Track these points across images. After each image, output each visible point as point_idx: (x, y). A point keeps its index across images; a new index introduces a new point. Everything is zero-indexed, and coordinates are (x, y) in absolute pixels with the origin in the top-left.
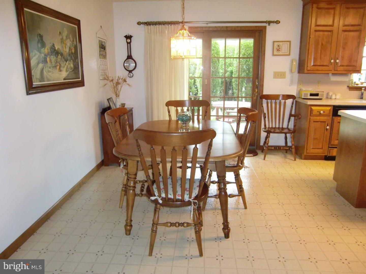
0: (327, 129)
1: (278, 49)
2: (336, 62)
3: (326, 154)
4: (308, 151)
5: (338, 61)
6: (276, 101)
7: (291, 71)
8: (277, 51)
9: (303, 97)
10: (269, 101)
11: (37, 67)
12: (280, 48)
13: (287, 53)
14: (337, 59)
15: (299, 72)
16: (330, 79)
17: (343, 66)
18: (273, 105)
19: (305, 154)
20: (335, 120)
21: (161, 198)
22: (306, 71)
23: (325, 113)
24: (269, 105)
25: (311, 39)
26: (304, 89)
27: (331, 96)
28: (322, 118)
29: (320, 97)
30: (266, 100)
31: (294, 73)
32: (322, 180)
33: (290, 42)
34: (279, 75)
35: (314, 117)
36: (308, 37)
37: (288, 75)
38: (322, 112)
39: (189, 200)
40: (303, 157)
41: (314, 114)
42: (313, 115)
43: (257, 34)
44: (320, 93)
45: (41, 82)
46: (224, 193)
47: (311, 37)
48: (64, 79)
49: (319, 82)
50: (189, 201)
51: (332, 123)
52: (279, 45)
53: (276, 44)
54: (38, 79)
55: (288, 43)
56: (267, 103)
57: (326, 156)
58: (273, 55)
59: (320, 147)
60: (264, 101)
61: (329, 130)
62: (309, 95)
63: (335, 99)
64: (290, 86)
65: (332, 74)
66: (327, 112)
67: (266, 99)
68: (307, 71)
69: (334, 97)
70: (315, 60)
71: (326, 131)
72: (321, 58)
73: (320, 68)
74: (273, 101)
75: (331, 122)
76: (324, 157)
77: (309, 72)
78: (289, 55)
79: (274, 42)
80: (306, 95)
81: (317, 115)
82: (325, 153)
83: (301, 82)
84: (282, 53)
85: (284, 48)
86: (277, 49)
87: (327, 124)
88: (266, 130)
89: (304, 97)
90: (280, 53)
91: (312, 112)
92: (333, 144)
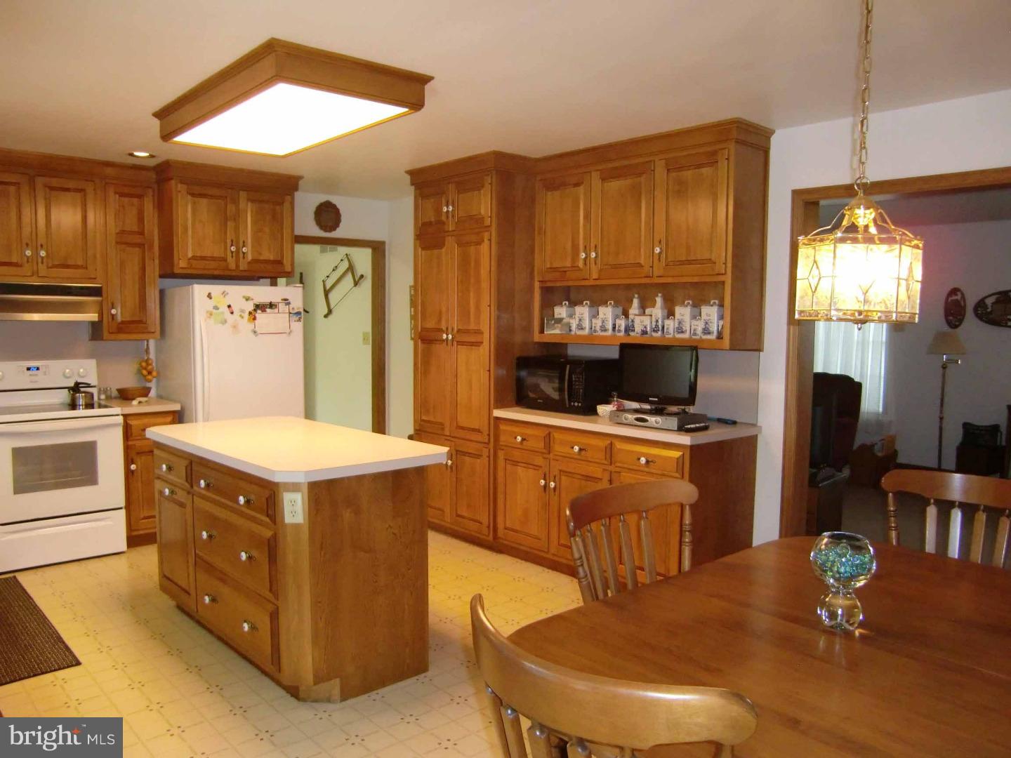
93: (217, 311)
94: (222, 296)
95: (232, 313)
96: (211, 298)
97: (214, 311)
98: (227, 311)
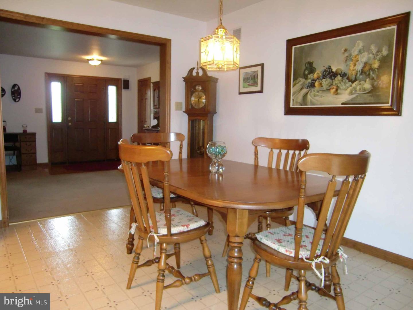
11: (299, 93)
45: (302, 105)
48: (342, 104)
54: (299, 103)
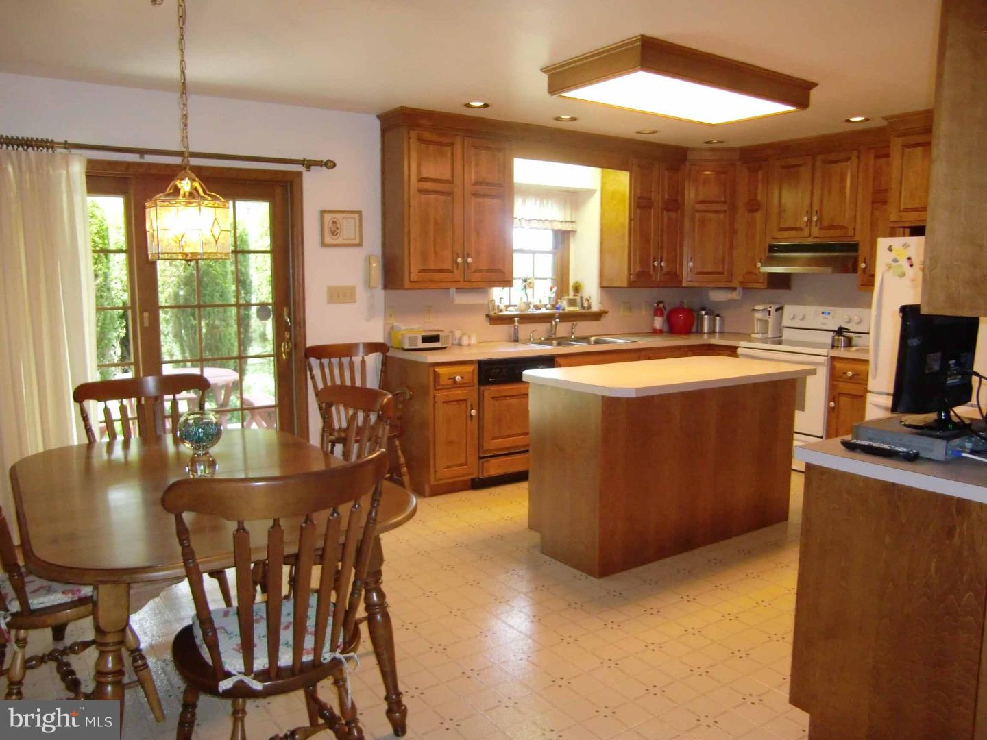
0: (471, 416)
1: (335, 231)
2: (467, 261)
3: (474, 476)
4: (438, 475)
5: (469, 260)
6: (340, 360)
7: (368, 285)
8: (331, 235)
9: (407, 347)
10: (325, 361)
12: (337, 228)
13: (355, 239)
14: (468, 256)
15: (386, 287)
16: (453, 301)
17: (479, 271)
18: (336, 371)
19: (433, 482)
20: (486, 394)
21: (252, 676)
22: (407, 284)
23: (465, 381)
24: (327, 371)
25: (412, 209)
26: (403, 328)
27: (460, 339)
28: (459, 393)
29: (442, 344)
30: (318, 361)
31: (375, 288)
32: (499, 535)
33: (359, 213)
34: (339, 295)
35: (443, 391)
36: (406, 204)
37: (361, 294)
38: (458, 378)
39: (332, 656)
40: (427, 489)
41: (443, 385)
42: (439, 387)
43: (278, 191)
44: (441, 334)
46: (382, 617)
47: (412, 204)
49: (429, 310)
50: (334, 659)
51: (479, 399)
52: (335, 220)
53: (328, 217)
55: (356, 216)
56: (322, 367)
57: (473, 480)
58: (323, 244)
59: (462, 460)
60: (314, 362)
61: (477, 417)
62: (420, 340)
63: (469, 345)
64: (368, 320)
65: (457, 289)
66: (468, 378)
67: (317, 358)
68: (409, 283)
69: (465, 341)
70: (424, 257)
71: (469, 422)
72: (435, 253)
73: (437, 276)
74: (335, 361)
75: (477, 400)
76: (469, 483)
77: (416, 285)
78: (360, 245)
79: (323, 212)
80: (413, 340)
81: (449, 386)
82: (472, 474)
83: (391, 310)
84: (344, 239)
85: (348, 229)
86: (331, 230)
87: (471, 406)
88: (334, 437)
89: (410, 345)
90: (340, 241)
91: (437, 380)
92: (489, 448)
93: (896, 264)
94: (903, 248)
95: (911, 265)
96: (891, 251)
97: (894, 264)
98: (907, 263)
